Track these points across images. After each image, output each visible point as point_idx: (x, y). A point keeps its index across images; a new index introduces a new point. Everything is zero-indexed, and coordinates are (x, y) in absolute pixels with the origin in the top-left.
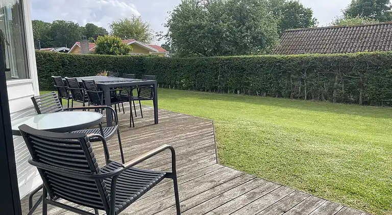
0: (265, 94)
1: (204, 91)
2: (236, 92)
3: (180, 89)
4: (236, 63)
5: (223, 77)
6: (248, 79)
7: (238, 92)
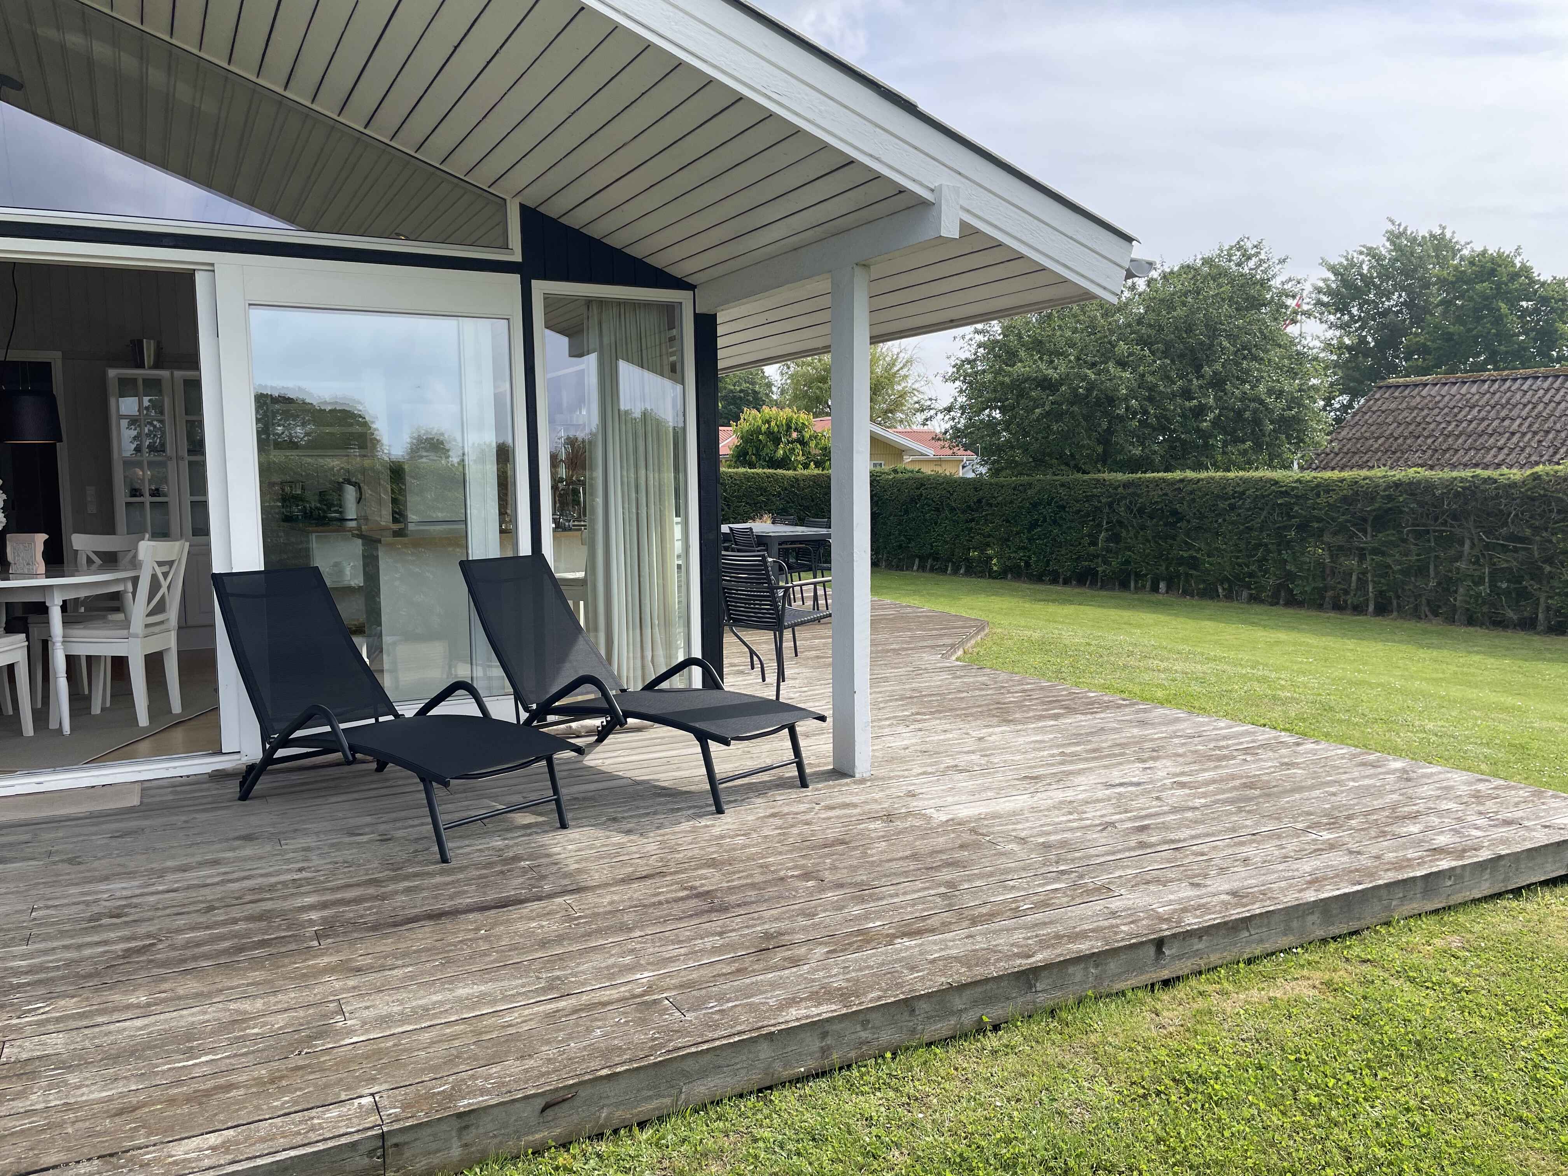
0: (1245, 594)
1: (1054, 581)
2: (1155, 589)
3: (981, 574)
4: (1155, 495)
5: (1115, 538)
6: (1190, 547)
7: (1162, 586)
